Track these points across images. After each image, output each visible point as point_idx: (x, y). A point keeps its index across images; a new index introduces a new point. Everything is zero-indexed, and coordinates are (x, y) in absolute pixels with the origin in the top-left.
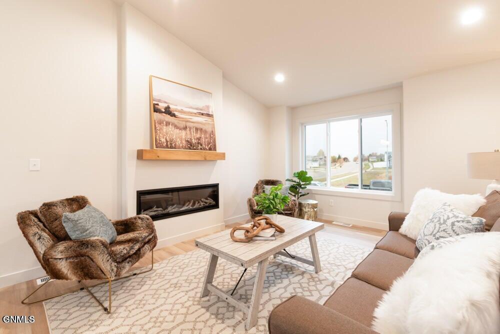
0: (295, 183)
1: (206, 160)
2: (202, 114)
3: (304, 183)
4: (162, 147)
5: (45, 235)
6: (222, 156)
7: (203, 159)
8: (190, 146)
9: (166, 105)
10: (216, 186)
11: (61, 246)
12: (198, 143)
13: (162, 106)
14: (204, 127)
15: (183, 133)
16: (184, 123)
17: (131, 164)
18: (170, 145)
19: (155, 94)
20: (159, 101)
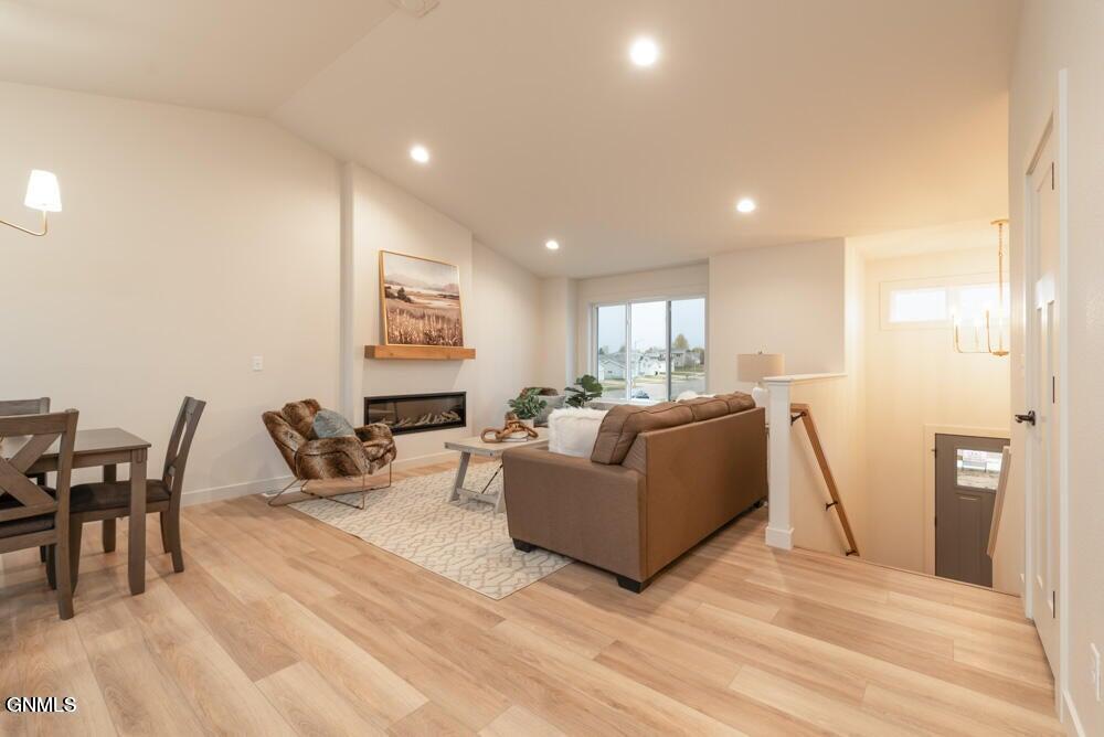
0: (576, 393)
1: (449, 359)
2: (445, 297)
3: (589, 393)
4: (395, 342)
5: (296, 434)
6: (471, 354)
7: (445, 357)
8: (429, 339)
9: (399, 288)
10: (462, 395)
11: (316, 444)
12: (439, 336)
13: (395, 289)
14: (448, 315)
15: (420, 324)
16: (422, 310)
17: (358, 363)
18: (406, 339)
19: (387, 274)
20: (391, 283)
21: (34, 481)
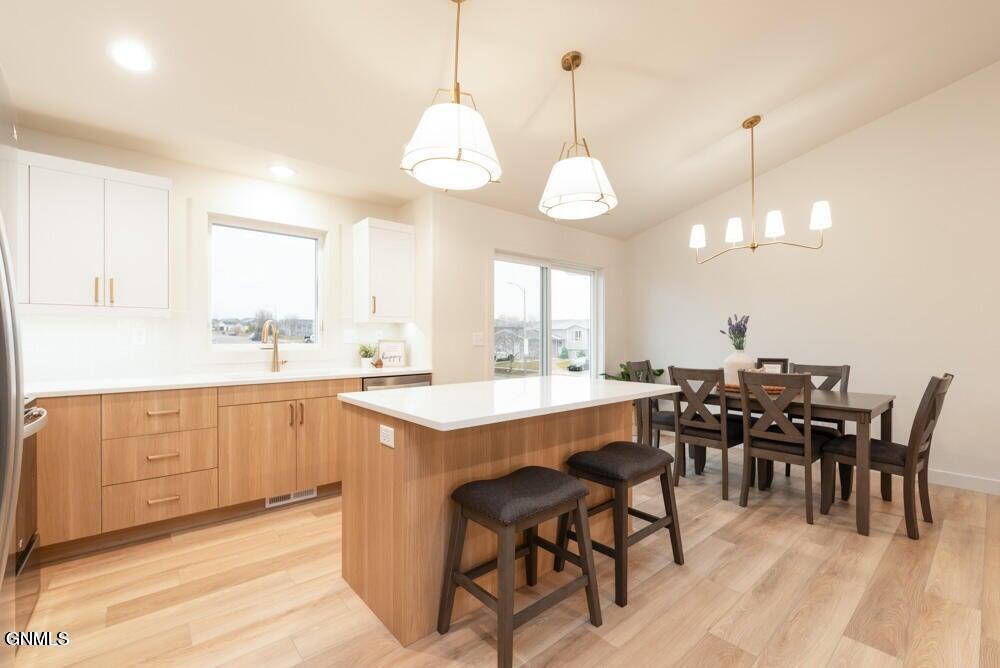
21: (786, 415)
